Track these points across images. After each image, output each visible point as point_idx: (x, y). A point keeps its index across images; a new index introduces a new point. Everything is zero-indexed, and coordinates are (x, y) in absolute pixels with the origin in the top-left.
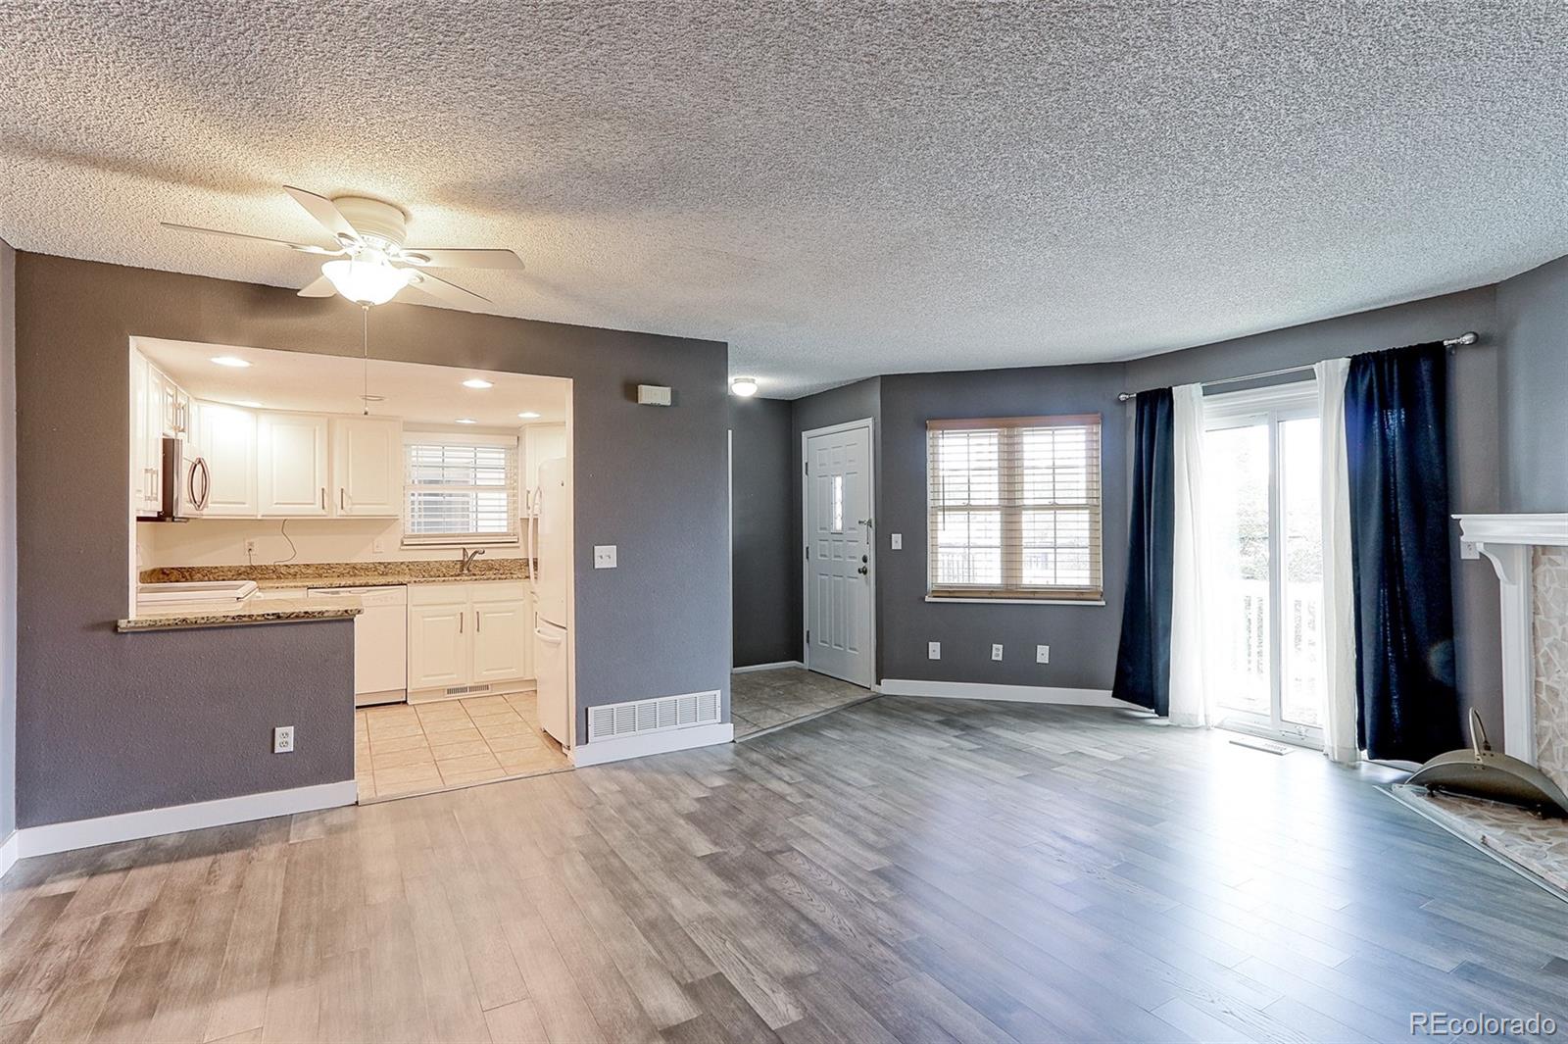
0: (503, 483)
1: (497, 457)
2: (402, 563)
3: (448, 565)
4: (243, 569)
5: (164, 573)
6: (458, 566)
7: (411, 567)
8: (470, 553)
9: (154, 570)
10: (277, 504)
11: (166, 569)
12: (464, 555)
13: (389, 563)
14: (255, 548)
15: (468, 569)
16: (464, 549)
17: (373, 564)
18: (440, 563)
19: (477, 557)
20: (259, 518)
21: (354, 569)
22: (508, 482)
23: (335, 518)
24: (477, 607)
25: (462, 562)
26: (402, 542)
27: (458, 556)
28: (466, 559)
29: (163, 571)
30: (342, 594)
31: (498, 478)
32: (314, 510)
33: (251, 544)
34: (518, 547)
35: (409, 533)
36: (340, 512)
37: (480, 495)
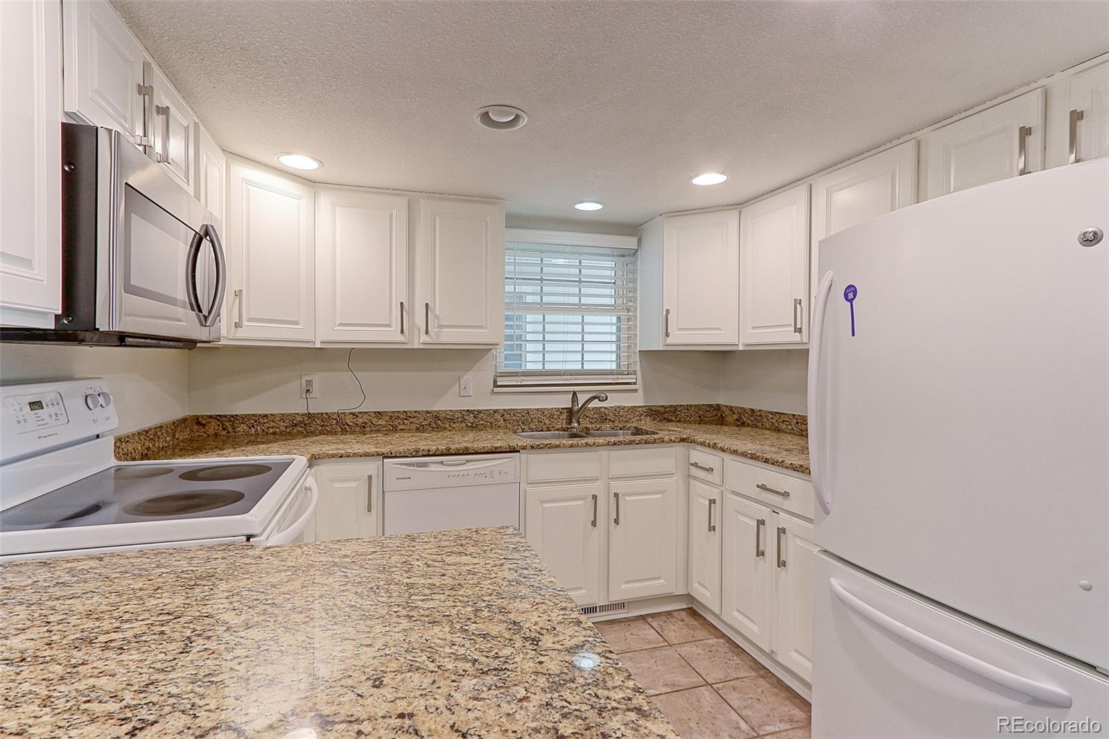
0: (611, 301)
1: (605, 268)
2: (495, 411)
3: (551, 414)
4: (299, 418)
5: (199, 423)
6: (564, 416)
7: (507, 417)
8: (582, 399)
9: (185, 420)
10: (340, 325)
11: (202, 417)
12: (573, 402)
13: (480, 412)
14: (315, 388)
15: (578, 422)
16: (575, 393)
17: (460, 411)
18: (542, 411)
19: (595, 404)
20: (318, 345)
21: (436, 422)
22: (620, 301)
23: (416, 347)
24: (616, 486)
25: (570, 411)
26: (495, 382)
27: (565, 401)
28: (576, 408)
29: (198, 421)
30: (433, 468)
31: (605, 296)
32: (390, 335)
33: (309, 383)
34: (636, 390)
35: (502, 369)
36: (424, 338)
37: (587, 319)
